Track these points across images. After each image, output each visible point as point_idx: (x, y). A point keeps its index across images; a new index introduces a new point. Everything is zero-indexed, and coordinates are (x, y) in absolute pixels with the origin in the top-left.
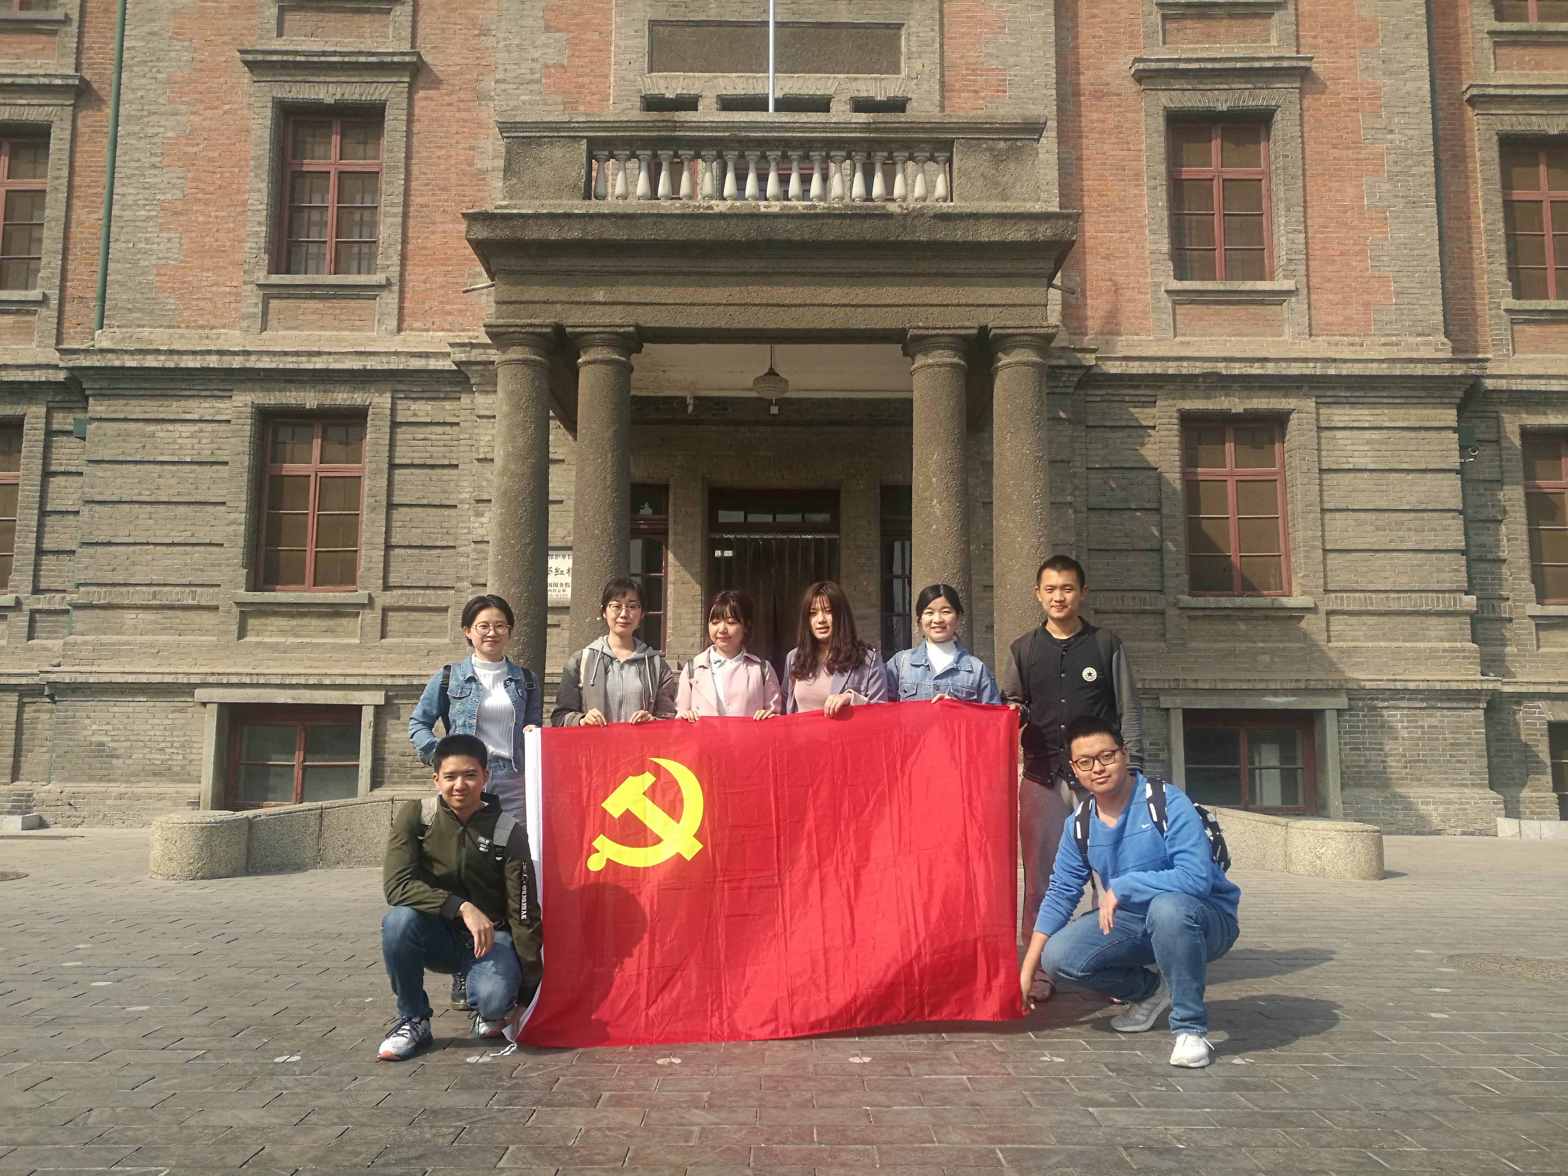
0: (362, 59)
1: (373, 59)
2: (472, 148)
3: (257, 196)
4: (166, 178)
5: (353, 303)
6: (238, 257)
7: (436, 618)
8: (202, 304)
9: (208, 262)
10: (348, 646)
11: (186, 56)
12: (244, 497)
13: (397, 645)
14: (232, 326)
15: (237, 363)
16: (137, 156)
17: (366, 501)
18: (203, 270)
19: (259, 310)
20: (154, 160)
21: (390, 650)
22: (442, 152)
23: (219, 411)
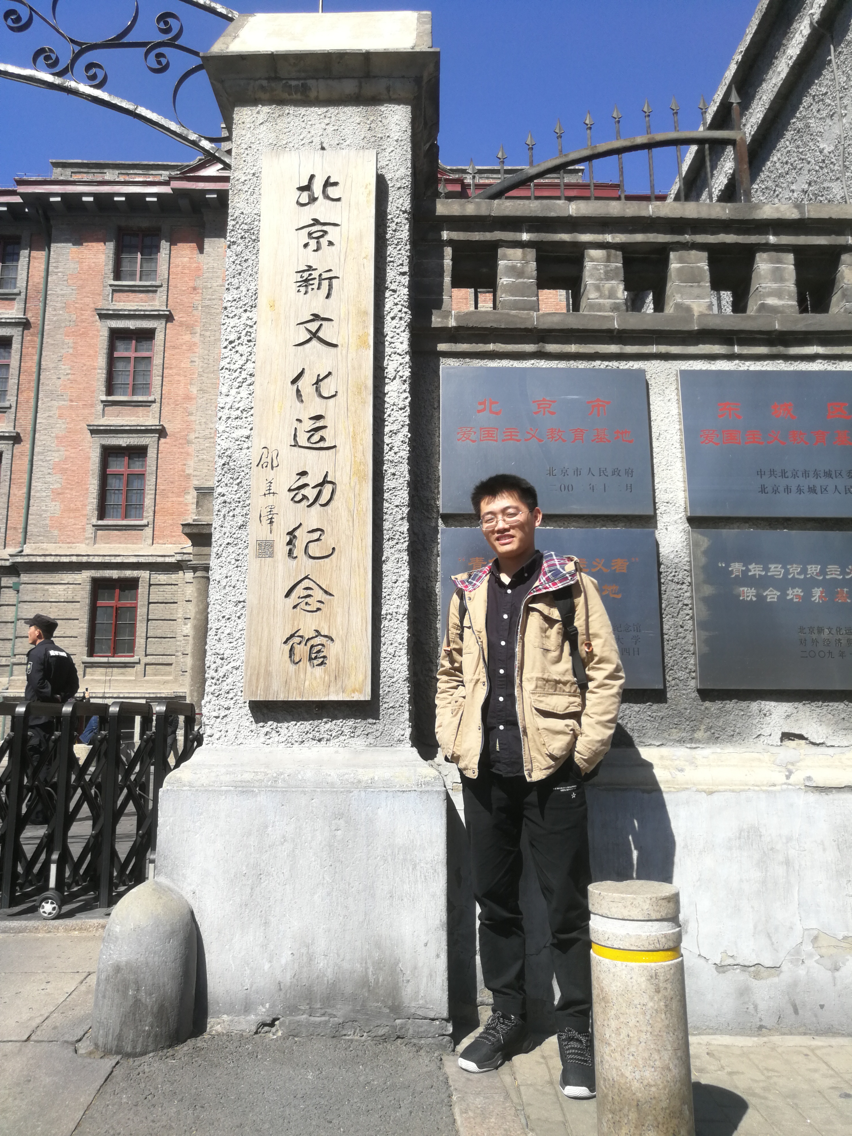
0: (139, 428)
1: (143, 428)
2: (185, 465)
3: (93, 486)
4: (54, 478)
5: (133, 532)
6: (85, 512)
7: (167, 667)
8: (69, 533)
9: (72, 515)
10: (129, 681)
11: (64, 426)
12: (86, 616)
13: (151, 680)
14: (81, 542)
15: (84, 559)
16: (42, 469)
17: (139, 618)
18: (69, 518)
19: (93, 536)
20: (50, 471)
21: (147, 682)
22: (171, 467)
23: (75, 579)
